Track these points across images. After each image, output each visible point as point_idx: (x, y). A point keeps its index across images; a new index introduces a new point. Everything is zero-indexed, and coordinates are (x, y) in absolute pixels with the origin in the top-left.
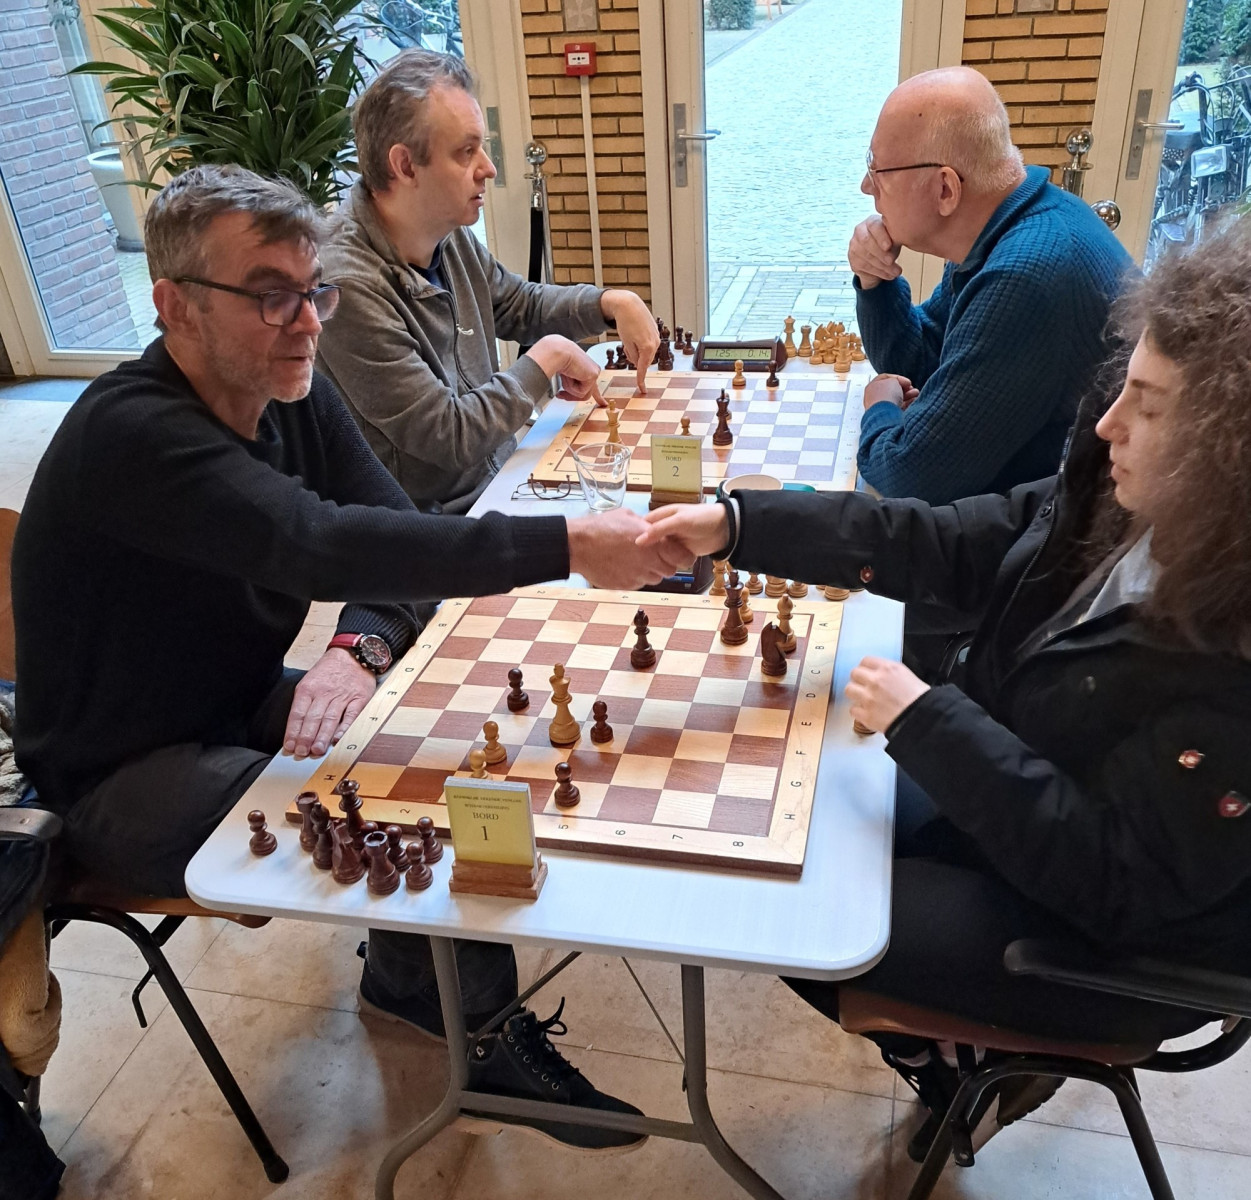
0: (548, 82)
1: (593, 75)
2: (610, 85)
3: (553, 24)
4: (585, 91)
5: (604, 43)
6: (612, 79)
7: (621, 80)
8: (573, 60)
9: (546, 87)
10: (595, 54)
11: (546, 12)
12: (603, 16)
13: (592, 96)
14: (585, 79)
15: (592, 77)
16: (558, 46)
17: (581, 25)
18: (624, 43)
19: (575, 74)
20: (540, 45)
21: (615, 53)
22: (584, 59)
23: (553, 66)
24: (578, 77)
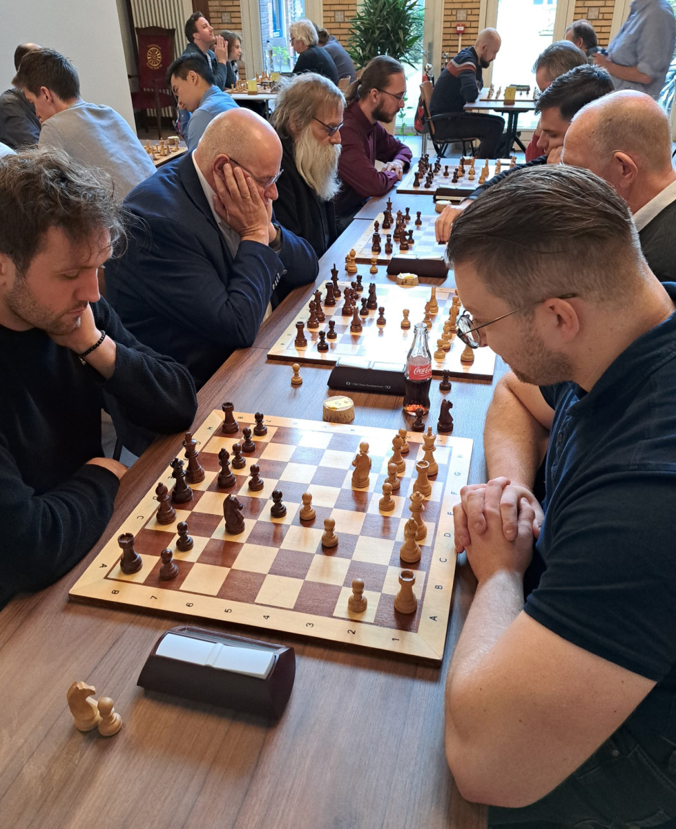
0: (449, 36)
1: (463, 33)
2: (467, 37)
3: (453, 18)
4: (460, 38)
5: (468, 24)
6: (468, 35)
7: (471, 35)
8: (459, 28)
9: (448, 37)
10: (465, 27)
11: (452, 15)
12: (469, 17)
13: (462, 40)
14: (460, 35)
15: (463, 34)
16: (454, 25)
17: (462, 19)
18: (473, 24)
19: (458, 33)
20: (448, 25)
21: (470, 27)
22: (462, 28)
23: (451, 31)
24: (459, 34)
